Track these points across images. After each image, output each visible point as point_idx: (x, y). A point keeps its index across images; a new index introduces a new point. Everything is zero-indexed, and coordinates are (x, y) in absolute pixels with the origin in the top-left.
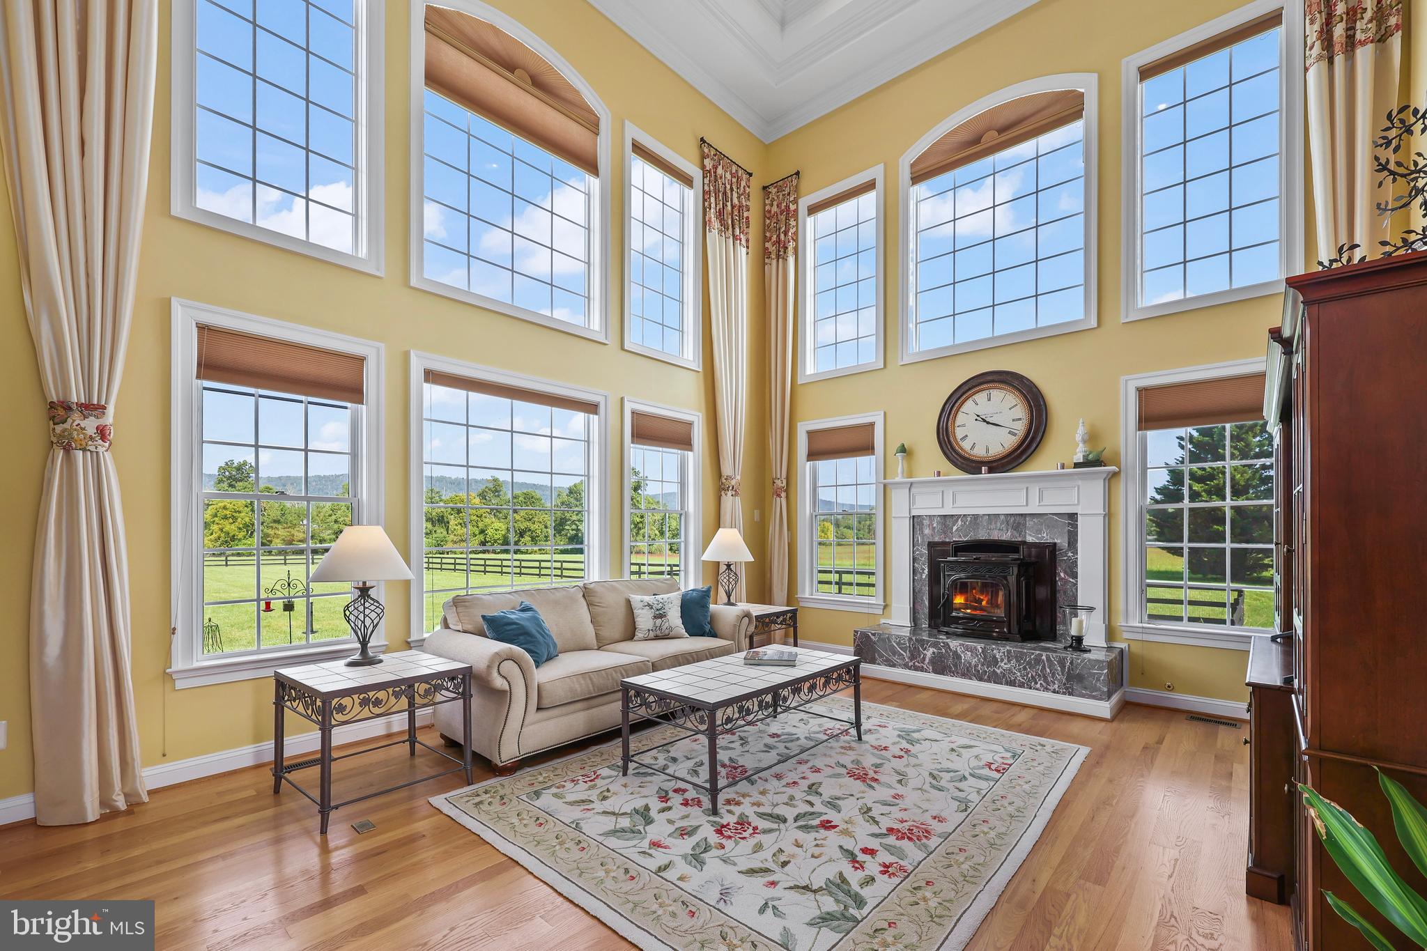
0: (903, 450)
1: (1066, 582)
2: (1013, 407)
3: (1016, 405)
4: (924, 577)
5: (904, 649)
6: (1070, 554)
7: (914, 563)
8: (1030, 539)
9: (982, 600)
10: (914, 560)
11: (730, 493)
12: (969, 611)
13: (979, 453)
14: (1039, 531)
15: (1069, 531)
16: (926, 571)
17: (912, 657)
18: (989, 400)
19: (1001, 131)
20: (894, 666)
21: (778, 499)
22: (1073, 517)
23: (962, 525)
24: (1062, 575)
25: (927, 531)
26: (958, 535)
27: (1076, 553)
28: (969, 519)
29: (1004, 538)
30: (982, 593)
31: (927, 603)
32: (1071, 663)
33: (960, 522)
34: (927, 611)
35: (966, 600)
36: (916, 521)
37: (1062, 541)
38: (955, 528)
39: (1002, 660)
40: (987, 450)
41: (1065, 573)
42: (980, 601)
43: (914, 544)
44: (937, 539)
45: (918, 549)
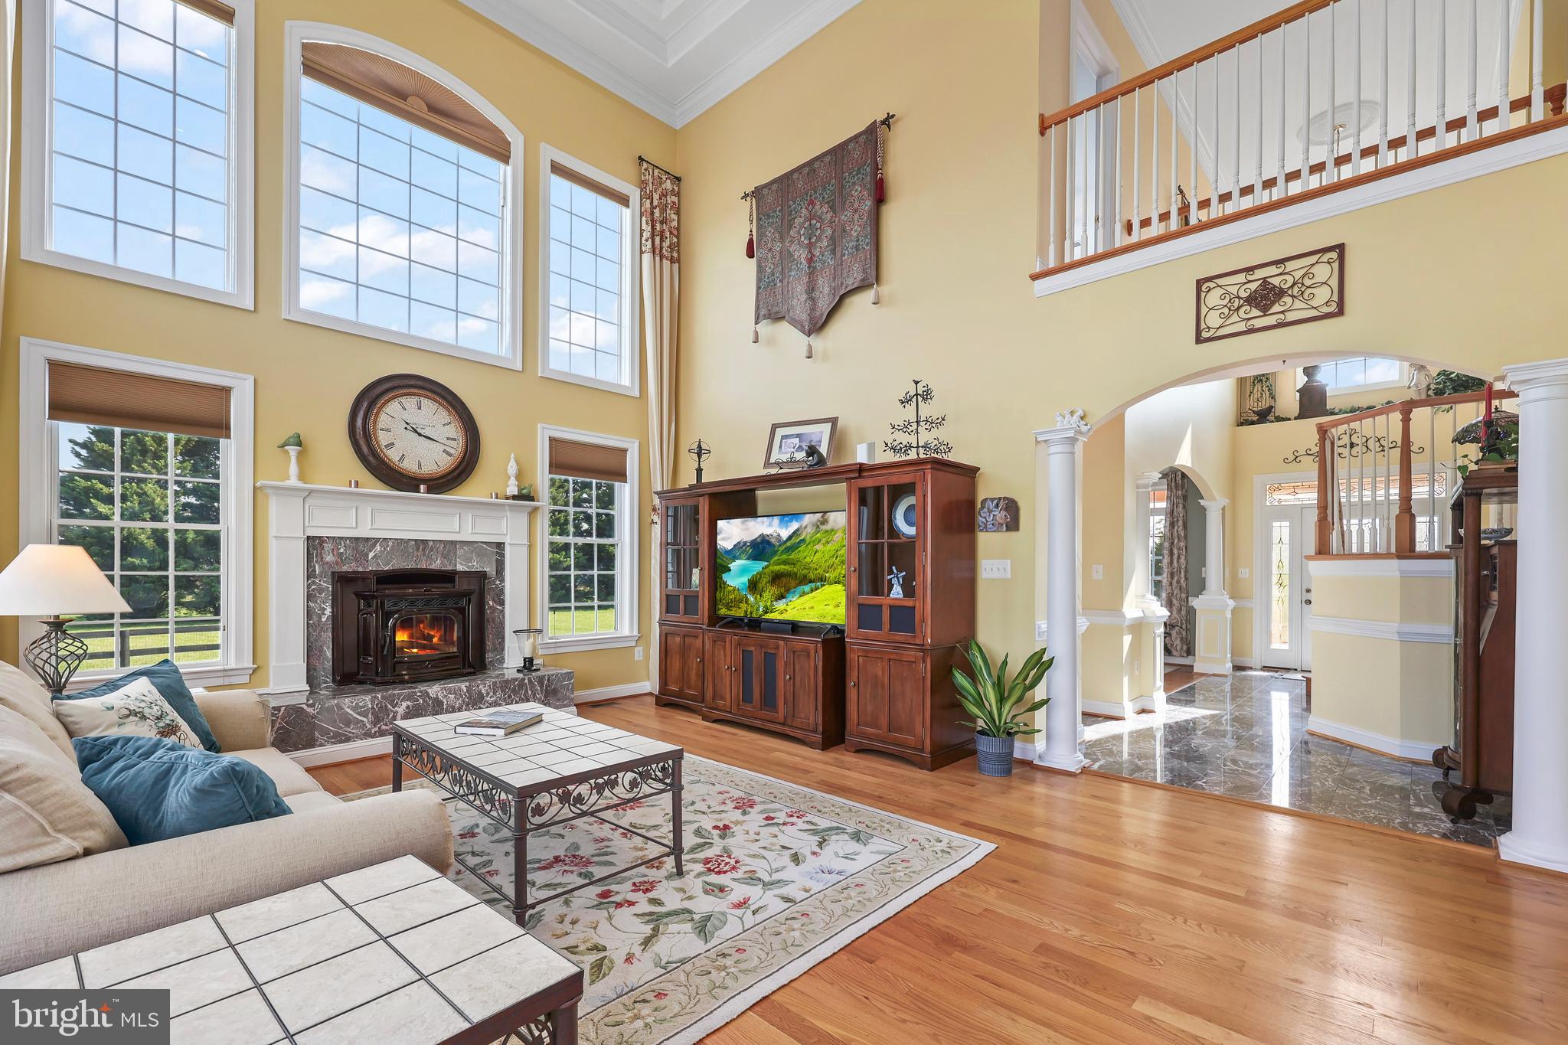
0: (299, 443)
1: (494, 610)
2: (447, 424)
3: (450, 423)
4: (324, 619)
6: (498, 582)
7: (308, 602)
8: (460, 568)
9: (433, 636)
10: (310, 597)
12: (415, 650)
13: (409, 466)
14: (470, 560)
15: (497, 560)
16: (328, 611)
17: (377, 720)
18: (420, 408)
20: (348, 740)
22: (500, 546)
23: (381, 551)
24: (491, 603)
25: (330, 557)
26: (377, 562)
27: (503, 581)
28: (390, 544)
29: (433, 567)
30: (432, 627)
31: (329, 654)
33: (378, 547)
34: (329, 665)
35: (411, 636)
36: (314, 544)
37: (490, 569)
38: (371, 555)
39: (488, 694)
40: (420, 465)
41: (494, 600)
42: (430, 638)
43: (310, 575)
44: (345, 568)
45: (314, 583)
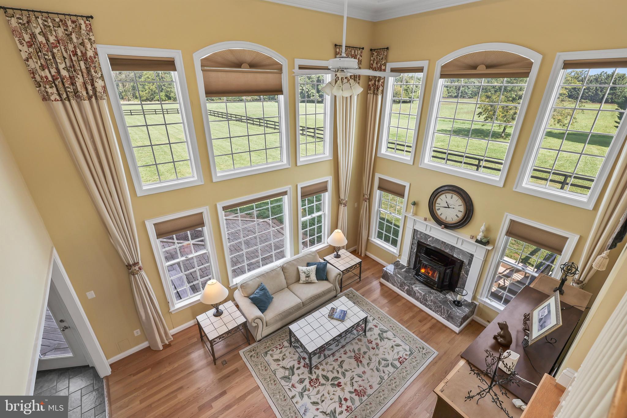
0: (414, 204)
1: (464, 275)
2: (460, 205)
3: (461, 205)
4: (414, 251)
5: (399, 283)
6: (468, 267)
8: (455, 256)
10: (412, 244)
11: (342, 205)
13: (443, 217)
14: (459, 255)
15: (469, 259)
16: (416, 250)
17: (400, 286)
18: (452, 198)
19: (488, 67)
20: (394, 286)
21: (365, 203)
22: (472, 256)
23: (431, 240)
24: (463, 272)
25: (418, 236)
26: (430, 242)
27: (470, 267)
28: (434, 239)
29: (446, 251)
30: (430, 271)
32: (450, 313)
33: (431, 238)
35: (425, 271)
36: (415, 231)
37: (466, 261)
38: (429, 240)
39: (429, 301)
40: (446, 218)
41: (464, 272)
42: (429, 273)
43: (413, 238)
44: (422, 241)
45: (414, 241)
